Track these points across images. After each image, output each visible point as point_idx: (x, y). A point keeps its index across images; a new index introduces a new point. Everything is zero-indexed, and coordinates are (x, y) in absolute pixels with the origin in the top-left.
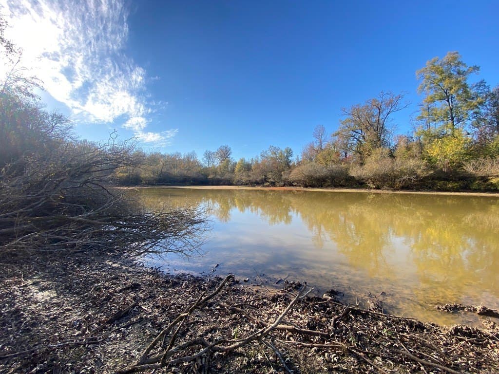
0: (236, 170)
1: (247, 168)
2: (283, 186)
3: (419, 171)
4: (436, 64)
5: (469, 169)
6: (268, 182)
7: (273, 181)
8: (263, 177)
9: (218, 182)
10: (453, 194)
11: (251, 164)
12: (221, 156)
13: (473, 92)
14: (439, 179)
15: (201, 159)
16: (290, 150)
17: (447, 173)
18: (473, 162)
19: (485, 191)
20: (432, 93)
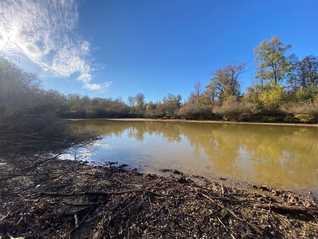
0: (147, 109)
1: (154, 107)
2: (175, 119)
3: (252, 110)
4: (266, 44)
5: (283, 109)
6: (166, 116)
7: (169, 115)
8: (163, 113)
9: (135, 116)
10: (272, 124)
11: (156, 105)
12: (138, 100)
13: (288, 61)
14: (265, 115)
15: (126, 101)
16: (180, 96)
17: (270, 111)
18: (285, 104)
19: (291, 122)
20: (263, 62)
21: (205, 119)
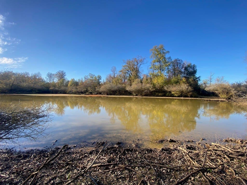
0: (69, 85)
1: (76, 84)
2: (97, 94)
3: (150, 89)
4: (156, 48)
5: (165, 88)
6: (88, 92)
7: (91, 92)
8: (86, 89)
9: (56, 92)
10: (161, 97)
11: (78, 82)
12: (59, 77)
13: (167, 60)
14: (157, 92)
15: (45, 77)
16: (100, 76)
17: (159, 90)
18: (167, 86)
19: (170, 96)
20: (155, 59)
21: (121, 94)
